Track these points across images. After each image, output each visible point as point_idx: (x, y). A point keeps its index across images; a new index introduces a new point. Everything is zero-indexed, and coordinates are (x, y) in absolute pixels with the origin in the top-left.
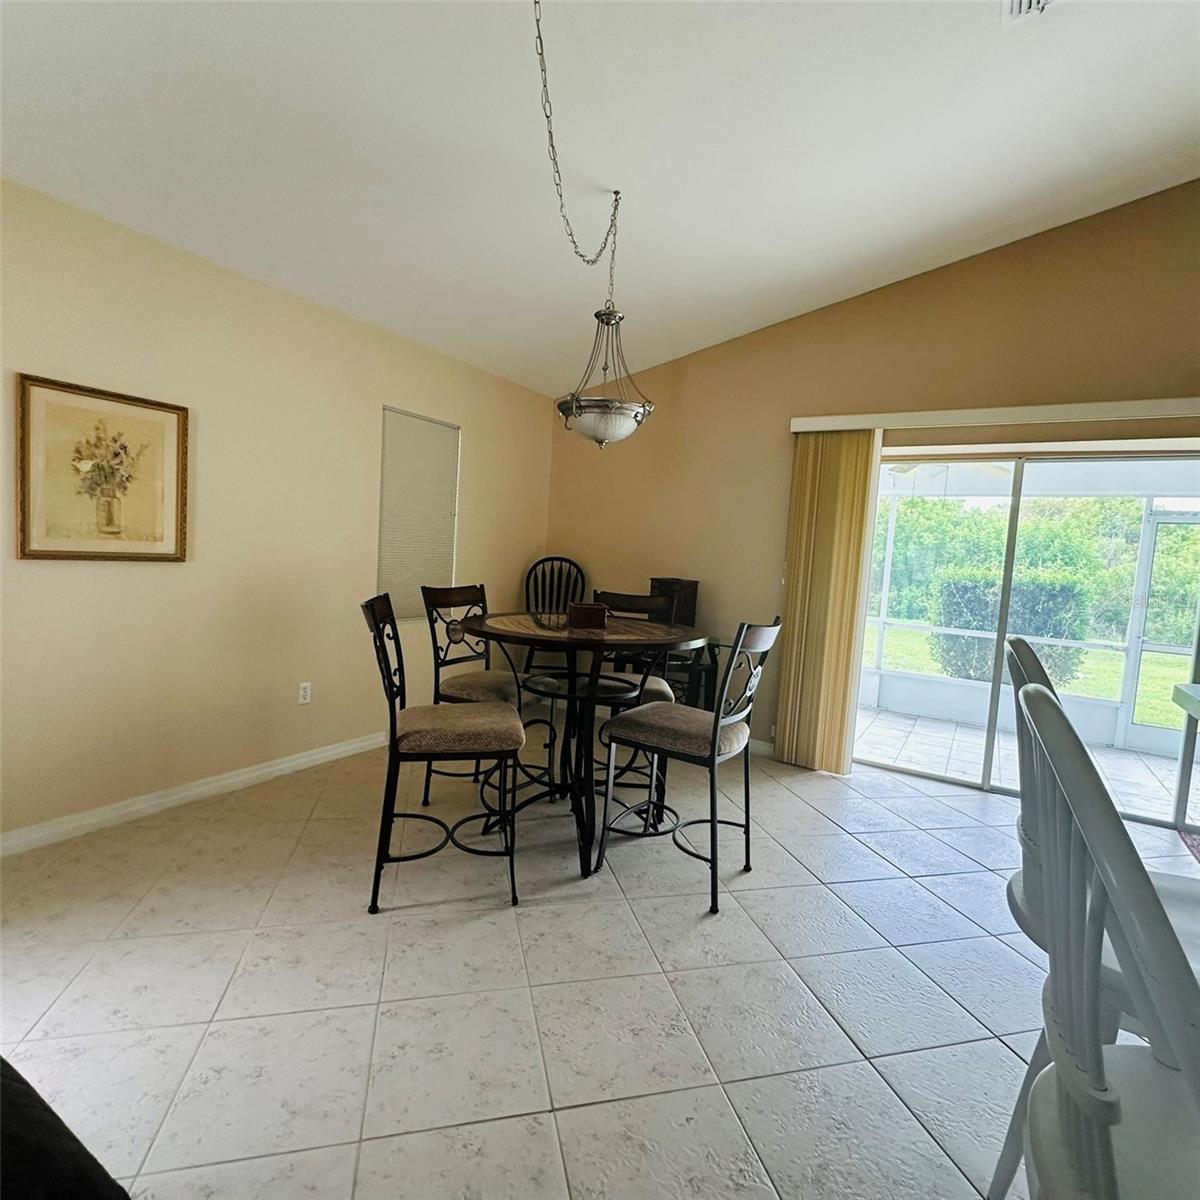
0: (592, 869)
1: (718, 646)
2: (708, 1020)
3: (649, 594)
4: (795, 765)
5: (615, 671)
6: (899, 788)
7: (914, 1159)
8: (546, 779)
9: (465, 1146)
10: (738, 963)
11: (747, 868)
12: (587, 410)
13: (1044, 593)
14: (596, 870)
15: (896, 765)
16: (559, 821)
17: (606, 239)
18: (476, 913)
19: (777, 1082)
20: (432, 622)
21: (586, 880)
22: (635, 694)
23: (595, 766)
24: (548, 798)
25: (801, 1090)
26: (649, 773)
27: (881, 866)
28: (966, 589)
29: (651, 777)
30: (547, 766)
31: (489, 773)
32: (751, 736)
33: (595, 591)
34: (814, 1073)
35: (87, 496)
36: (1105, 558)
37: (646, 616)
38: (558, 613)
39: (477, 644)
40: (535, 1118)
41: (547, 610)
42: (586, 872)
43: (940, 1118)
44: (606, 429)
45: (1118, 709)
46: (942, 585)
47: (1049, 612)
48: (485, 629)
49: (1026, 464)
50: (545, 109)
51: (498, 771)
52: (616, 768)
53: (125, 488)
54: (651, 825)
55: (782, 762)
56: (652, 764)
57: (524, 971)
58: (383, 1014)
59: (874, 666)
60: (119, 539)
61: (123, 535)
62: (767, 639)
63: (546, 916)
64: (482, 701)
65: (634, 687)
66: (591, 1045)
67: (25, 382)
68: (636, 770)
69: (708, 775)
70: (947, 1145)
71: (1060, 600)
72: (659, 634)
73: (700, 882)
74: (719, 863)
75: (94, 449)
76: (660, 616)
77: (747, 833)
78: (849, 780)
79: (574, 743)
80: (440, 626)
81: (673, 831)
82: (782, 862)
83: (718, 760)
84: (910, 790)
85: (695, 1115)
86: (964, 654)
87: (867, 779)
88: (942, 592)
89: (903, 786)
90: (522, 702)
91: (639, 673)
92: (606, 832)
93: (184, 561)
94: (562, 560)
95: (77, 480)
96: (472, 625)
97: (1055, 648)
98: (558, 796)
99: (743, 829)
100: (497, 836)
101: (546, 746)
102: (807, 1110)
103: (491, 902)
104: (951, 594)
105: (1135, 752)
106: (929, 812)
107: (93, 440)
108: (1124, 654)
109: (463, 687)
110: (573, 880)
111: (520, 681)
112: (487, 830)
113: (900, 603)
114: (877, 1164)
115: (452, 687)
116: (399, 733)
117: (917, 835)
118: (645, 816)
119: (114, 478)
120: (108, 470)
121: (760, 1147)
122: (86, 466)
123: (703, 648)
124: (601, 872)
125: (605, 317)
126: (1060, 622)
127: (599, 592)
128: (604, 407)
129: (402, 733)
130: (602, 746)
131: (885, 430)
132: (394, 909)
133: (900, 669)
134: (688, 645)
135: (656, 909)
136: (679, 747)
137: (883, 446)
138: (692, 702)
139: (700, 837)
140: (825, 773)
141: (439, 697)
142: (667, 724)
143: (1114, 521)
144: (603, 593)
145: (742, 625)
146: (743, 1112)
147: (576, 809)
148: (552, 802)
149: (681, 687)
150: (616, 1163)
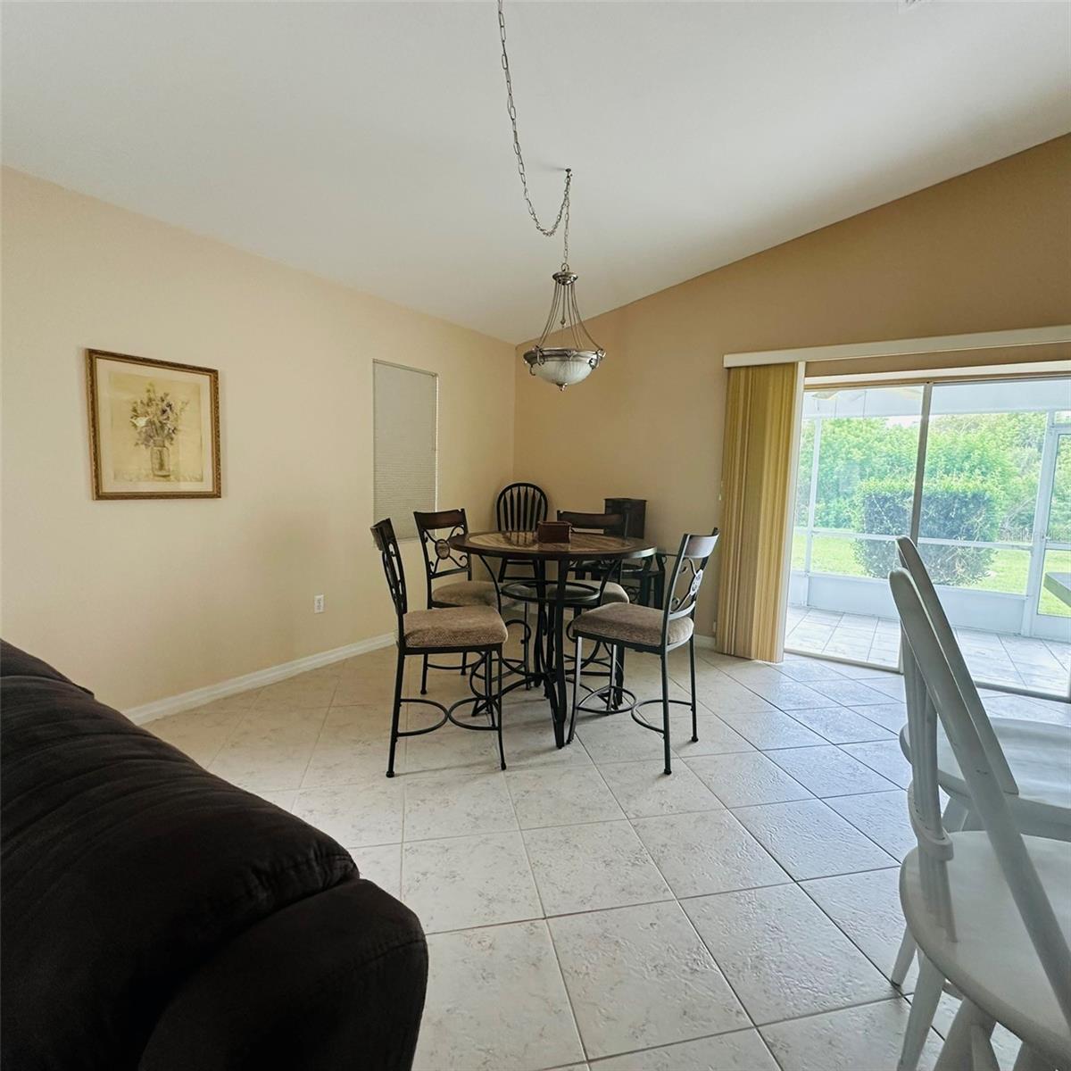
0: (565, 741)
1: (664, 556)
2: (665, 854)
3: (603, 512)
4: (734, 656)
5: (576, 579)
6: (825, 674)
7: (832, 952)
8: (523, 669)
9: (479, 943)
10: (689, 812)
11: (695, 739)
12: (549, 359)
13: (957, 501)
14: (568, 742)
15: (823, 654)
16: (536, 704)
17: (561, 212)
18: (472, 776)
19: (723, 898)
20: (424, 541)
21: (560, 750)
22: (596, 596)
23: (565, 659)
24: (525, 686)
25: (741, 904)
26: (609, 664)
27: (808, 736)
28: (886, 500)
29: (611, 667)
30: (522, 660)
31: (475, 666)
32: (695, 631)
33: (558, 512)
34: (753, 892)
35: (143, 447)
36: (1019, 466)
37: (602, 531)
38: (525, 530)
39: (461, 559)
40: (531, 924)
41: (516, 528)
42: (560, 744)
43: (854, 924)
44: (565, 374)
45: (1024, 601)
46: (864, 496)
47: (961, 517)
48: (467, 545)
49: (934, 388)
50: (510, 113)
51: (484, 664)
52: (582, 660)
53: (172, 439)
54: (612, 706)
55: (723, 653)
56: (611, 655)
57: (515, 819)
58: (406, 850)
59: (803, 570)
60: (169, 481)
61: (172, 477)
62: (707, 547)
63: (531, 778)
64: (469, 606)
65: (595, 591)
66: (572, 872)
67: (93, 355)
68: (597, 661)
69: (660, 661)
70: (859, 943)
71: (971, 506)
72: (613, 546)
73: (655, 751)
74: (671, 736)
75: (146, 407)
76: (614, 531)
77: (694, 710)
78: (781, 667)
79: (545, 638)
80: (430, 545)
81: (631, 709)
82: (724, 734)
83: (668, 649)
84: (834, 675)
85: (656, 921)
86: (884, 557)
87: (798, 667)
88: (864, 502)
89: (829, 671)
90: (502, 605)
91: (599, 580)
92: (576, 711)
93: (220, 497)
94: (527, 485)
95: (135, 434)
96: (458, 543)
97: (967, 550)
98: (532, 684)
99: (690, 707)
100: (485, 717)
101: (522, 642)
102: (747, 918)
103: (484, 768)
104: (872, 505)
105: (1041, 639)
106: (852, 692)
107: (145, 401)
108: (1029, 552)
109: (452, 595)
110: (551, 749)
111: (499, 588)
112: (476, 712)
113: (828, 514)
114: (803, 956)
115: (443, 595)
116: (406, 632)
117: (840, 711)
118: (607, 698)
119: (163, 431)
120: (158, 424)
121: (710, 943)
122: (141, 422)
123: (651, 556)
124: (573, 743)
125: (561, 278)
126: (972, 526)
127: (561, 512)
128: (563, 355)
129: (409, 632)
130: (569, 641)
131: (807, 363)
132: (406, 774)
133: (829, 572)
134: (640, 554)
135: (619, 772)
136: (635, 639)
137: (806, 376)
138: (643, 602)
139: (654, 715)
140: (760, 662)
141: (431, 604)
142: (624, 620)
143: (1027, 432)
144: (564, 512)
145: (686, 536)
146: (695, 919)
147: (549, 693)
148: (528, 689)
149: (633, 591)
150: (597, 954)
